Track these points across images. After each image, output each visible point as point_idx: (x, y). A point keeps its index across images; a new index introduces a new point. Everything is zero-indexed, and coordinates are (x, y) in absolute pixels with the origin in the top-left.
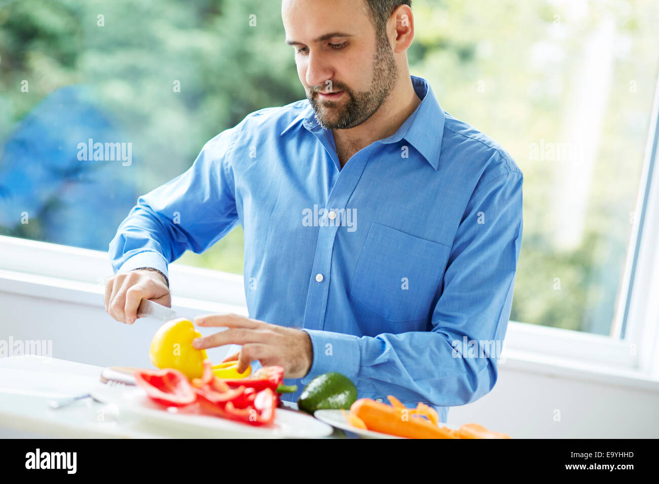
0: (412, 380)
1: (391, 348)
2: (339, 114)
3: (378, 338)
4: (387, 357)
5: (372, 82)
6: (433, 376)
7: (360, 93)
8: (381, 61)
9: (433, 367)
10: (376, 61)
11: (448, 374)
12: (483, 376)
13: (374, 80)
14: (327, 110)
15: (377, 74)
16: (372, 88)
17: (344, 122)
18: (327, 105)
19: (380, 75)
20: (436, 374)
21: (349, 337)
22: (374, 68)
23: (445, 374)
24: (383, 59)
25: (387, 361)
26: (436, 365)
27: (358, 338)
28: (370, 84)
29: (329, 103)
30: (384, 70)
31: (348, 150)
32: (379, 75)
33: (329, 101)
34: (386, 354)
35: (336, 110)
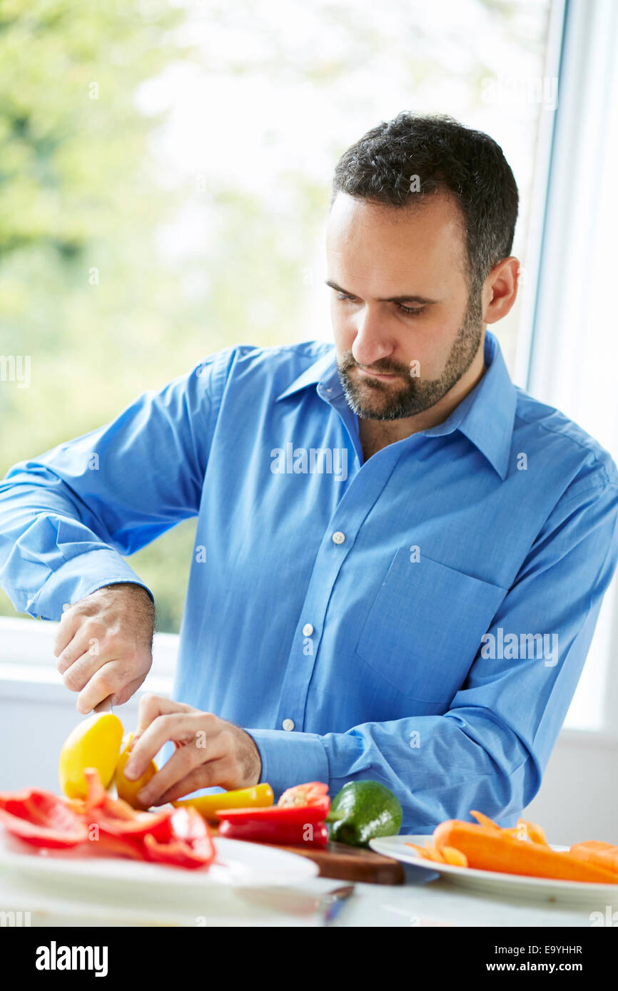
0: (409, 792)
1: (372, 746)
2: (387, 401)
3: (353, 734)
4: (369, 761)
5: (446, 366)
6: (442, 784)
7: (426, 381)
8: (467, 336)
9: (441, 770)
10: (459, 338)
11: (466, 779)
12: (517, 778)
13: (449, 362)
14: (370, 391)
15: (455, 355)
16: (444, 375)
17: (392, 414)
18: (371, 384)
19: (460, 356)
20: (448, 780)
21: (307, 736)
22: (454, 346)
23: (462, 779)
24: (470, 335)
25: (369, 766)
26: (446, 765)
27: (320, 737)
28: (443, 369)
29: (376, 383)
30: (466, 350)
31: (376, 440)
32: (458, 357)
33: (376, 380)
34: (366, 757)
35: (383, 395)
